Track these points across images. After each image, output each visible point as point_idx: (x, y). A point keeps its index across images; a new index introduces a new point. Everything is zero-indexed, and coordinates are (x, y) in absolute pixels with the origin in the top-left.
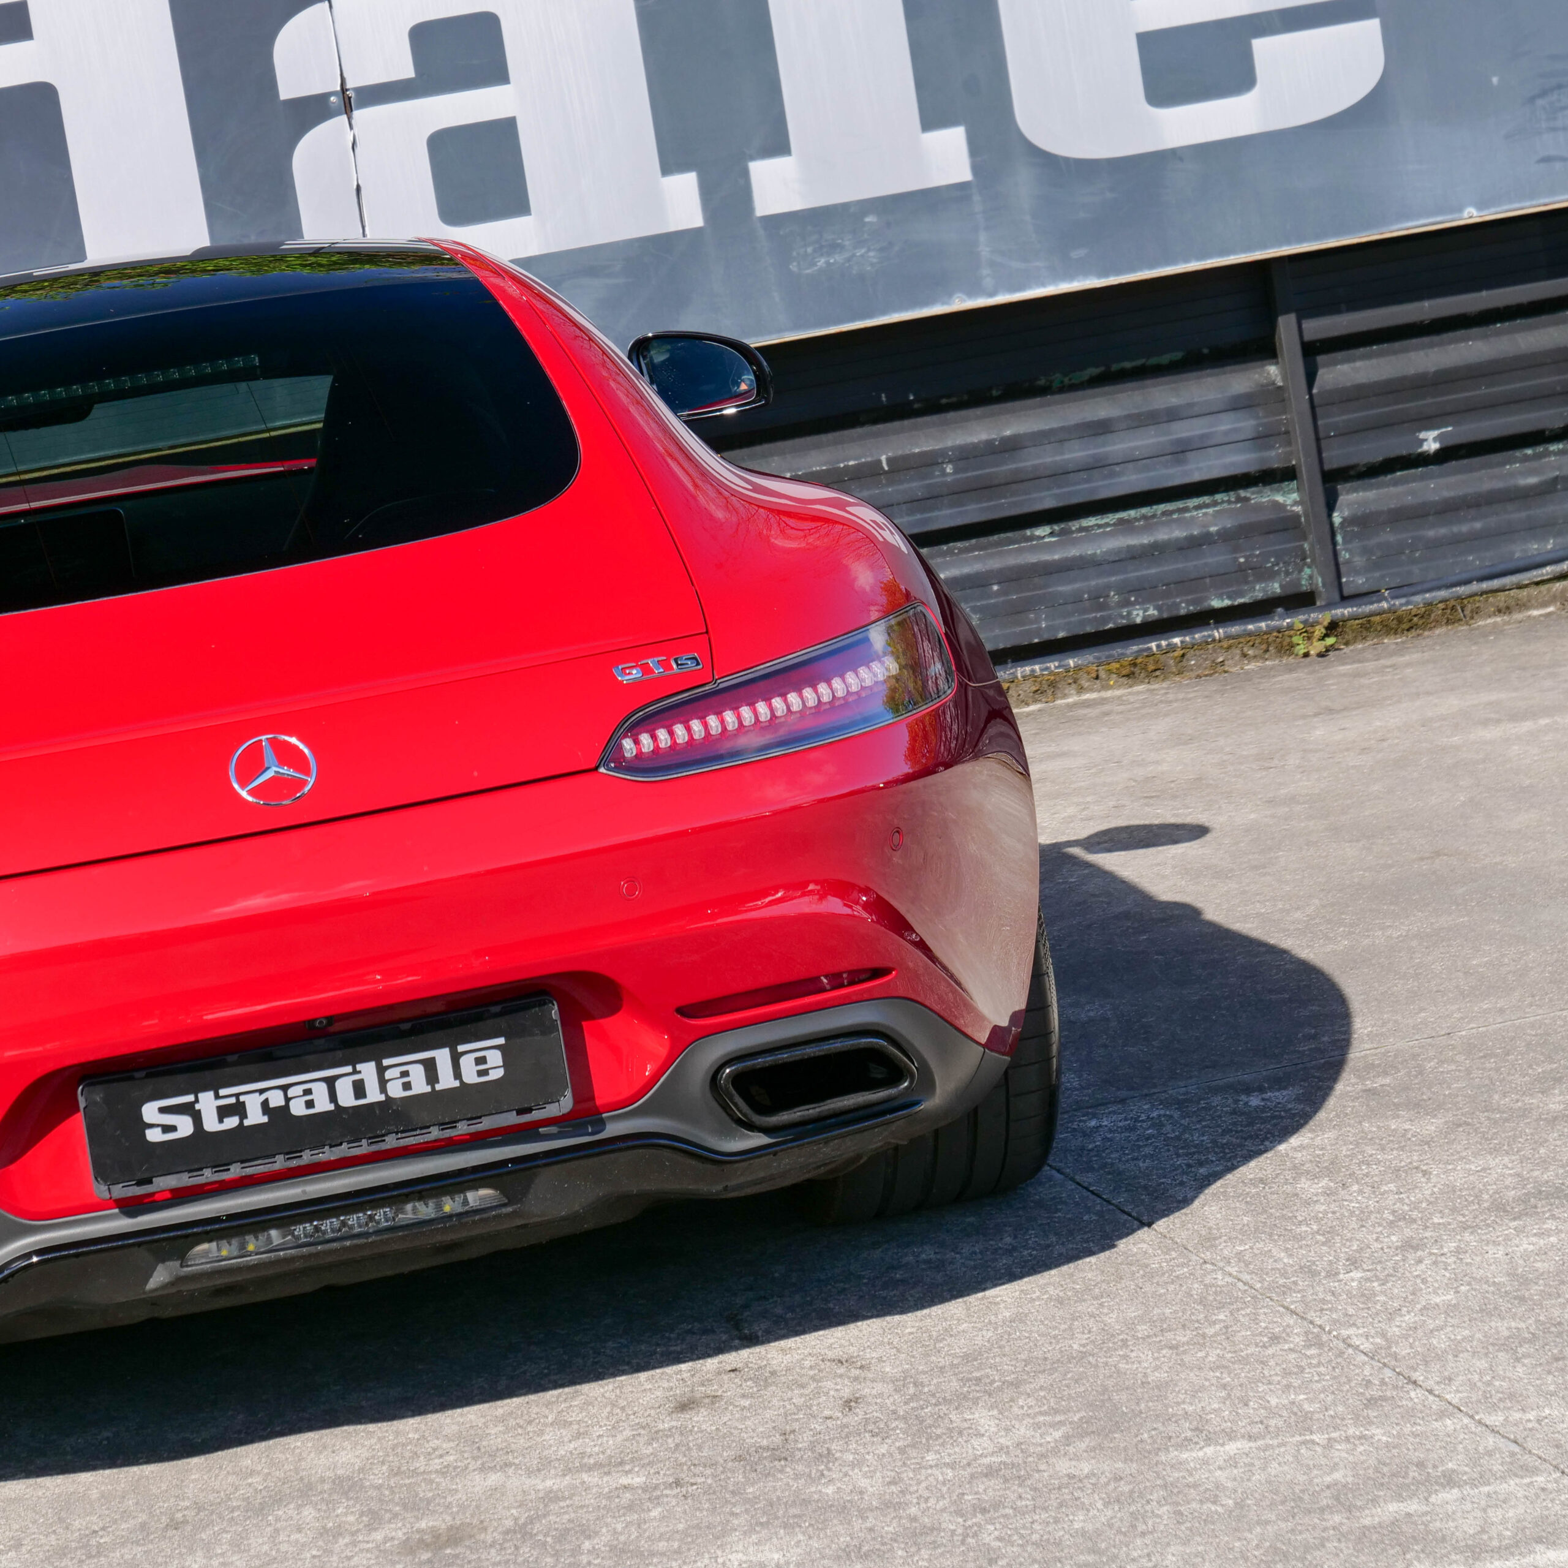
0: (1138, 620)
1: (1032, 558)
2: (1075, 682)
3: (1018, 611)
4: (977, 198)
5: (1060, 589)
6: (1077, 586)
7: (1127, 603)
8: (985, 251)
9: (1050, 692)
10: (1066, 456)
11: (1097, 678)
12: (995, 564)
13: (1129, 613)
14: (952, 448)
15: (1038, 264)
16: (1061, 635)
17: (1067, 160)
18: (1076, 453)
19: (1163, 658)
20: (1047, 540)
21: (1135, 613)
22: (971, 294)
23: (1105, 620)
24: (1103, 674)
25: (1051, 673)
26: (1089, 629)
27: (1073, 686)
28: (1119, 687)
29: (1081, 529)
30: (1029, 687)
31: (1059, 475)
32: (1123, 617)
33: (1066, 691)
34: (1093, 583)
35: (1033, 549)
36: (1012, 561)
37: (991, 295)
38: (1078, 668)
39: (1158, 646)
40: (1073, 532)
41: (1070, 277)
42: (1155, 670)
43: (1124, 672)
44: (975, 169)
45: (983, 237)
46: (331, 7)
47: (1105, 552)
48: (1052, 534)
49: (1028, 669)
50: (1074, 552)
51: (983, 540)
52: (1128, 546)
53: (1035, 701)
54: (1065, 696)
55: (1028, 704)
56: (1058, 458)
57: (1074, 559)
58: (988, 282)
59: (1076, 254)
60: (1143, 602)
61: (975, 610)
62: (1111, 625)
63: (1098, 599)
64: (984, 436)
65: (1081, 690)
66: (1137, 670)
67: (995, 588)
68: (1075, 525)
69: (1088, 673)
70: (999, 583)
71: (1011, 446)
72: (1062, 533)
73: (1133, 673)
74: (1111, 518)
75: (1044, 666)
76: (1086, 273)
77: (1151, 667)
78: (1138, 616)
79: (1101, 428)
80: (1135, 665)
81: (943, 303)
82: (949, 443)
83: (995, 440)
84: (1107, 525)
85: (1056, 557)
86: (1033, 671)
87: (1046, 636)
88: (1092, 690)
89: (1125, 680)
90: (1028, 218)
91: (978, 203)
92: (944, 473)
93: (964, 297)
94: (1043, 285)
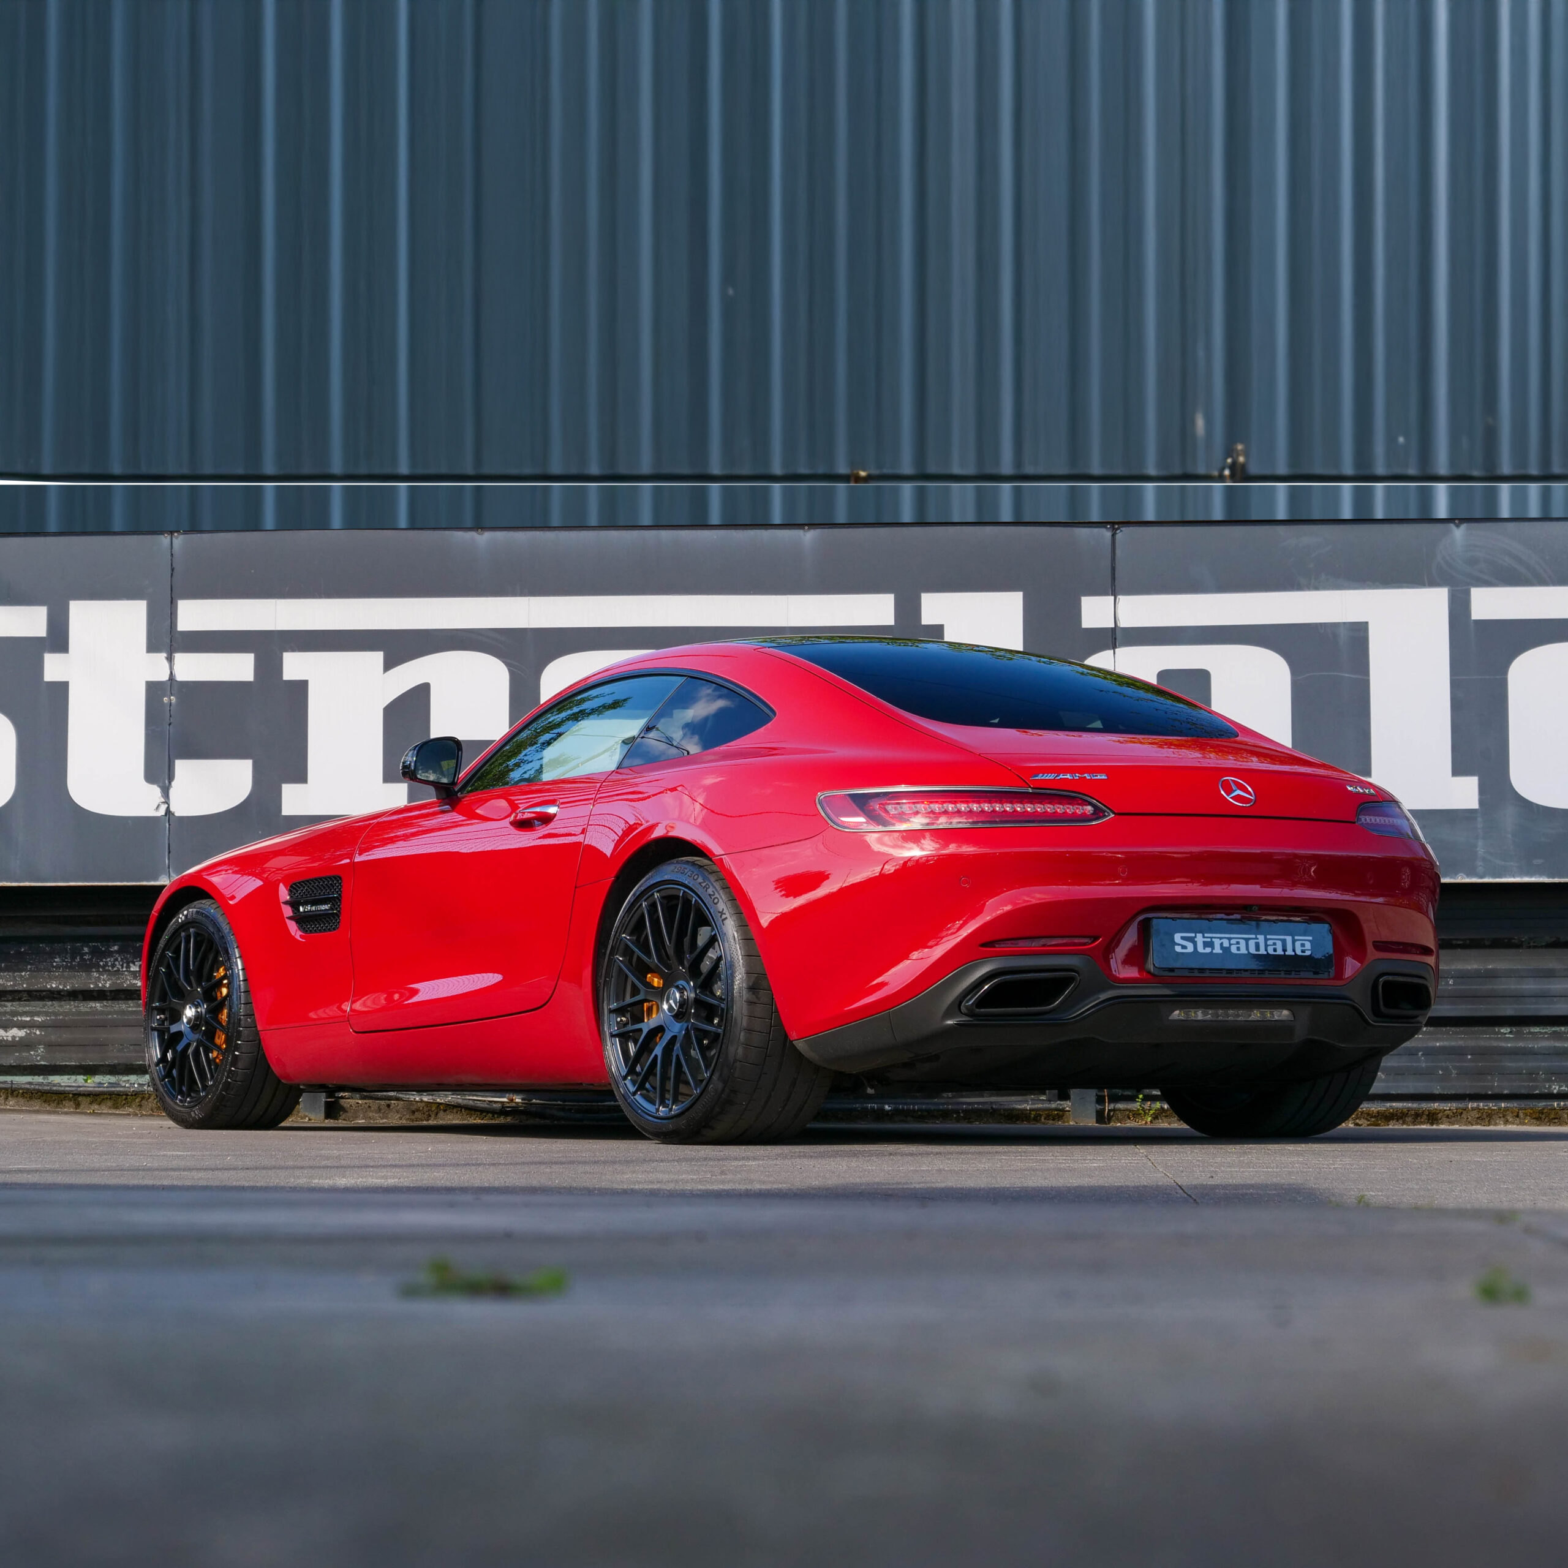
0: (1555, 1091)
1: (1495, 1044)
2: (1504, 1117)
3: (1480, 1074)
4: (1480, 819)
5: (1509, 1064)
6: (1521, 1064)
7: (1549, 1081)
8: (1481, 851)
9: (1487, 1120)
10: (1524, 987)
11: (1517, 1116)
12: (1472, 1043)
13: (1550, 1087)
14: (1455, 970)
15: (1512, 863)
16: (1506, 1092)
17: (1537, 805)
18: (1530, 986)
19: (1560, 1112)
20: (1507, 1036)
21: (1554, 1087)
22: (1469, 875)
23: (1536, 1088)
24: (1521, 1115)
25: (1489, 1109)
26: (1524, 1091)
27: (1502, 1119)
28: (1531, 1125)
29: (1530, 1033)
30: (1475, 1114)
31: (1518, 997)
32: (1545, 1088)
33: (1498, 1121)
34: (1530, 1064)
35: (1497, 1039)
36: (1482, 1043)
37: (1481, 877)
38: (1506, 1109)
39: (1558, 1105)
40: (1524, 1034)
41: (1531, 876)
42: (1555, 1119)
43: (1534, 1116)
44: (1481, 802)
45: (1480, 843)
46: (1114, 653)
47: (1541, 1047)
48: (1511, 1033)
49: (1475, 1105)
50: (1521, 1044)
51: (1467, 1029)
52: (1555, 1046)
53: (1477, 1124)
54: (1496, 1124)
55: (1472, 1125)
56: (1519, 987)
57: (1520, 1048)
58: (1480, 869)
59: (1538, 861)
60: (1559, 1081)
61: (1455, 1068)
62: (1537, 1092)
63: (1532, 1074)
64: (1475, 966)
65: (1506, 1122)
66: (1543, 1117)
67: (1469, 1057)
68: (1526, 1030)
69: (1512, 1113)
70: (1470, 1055)
71: (1492, 975)
72: (1517, 1033)
73: (1541, 1118)
74: (1549, 1030)
75: (1486, 1104)
76: (1541, 874)
77: (1552, 1116)
78: (1555, 1089)
79: (1550, 974)
80: (1543, 1113)
81: (1451, 878)
82: (1453, 967)
83: (1482, 969)
84: (1546, 1033)
85: (1509, 1045)
86: (1478, 1105)
87: (1496, 1091)
88: (1513, 1123)
89: (1535, 1121)
90: (1510, 836)
91: (1480, 822)
92: (1447, 984)
93: (1465, 876)
94: (1514, 877)
